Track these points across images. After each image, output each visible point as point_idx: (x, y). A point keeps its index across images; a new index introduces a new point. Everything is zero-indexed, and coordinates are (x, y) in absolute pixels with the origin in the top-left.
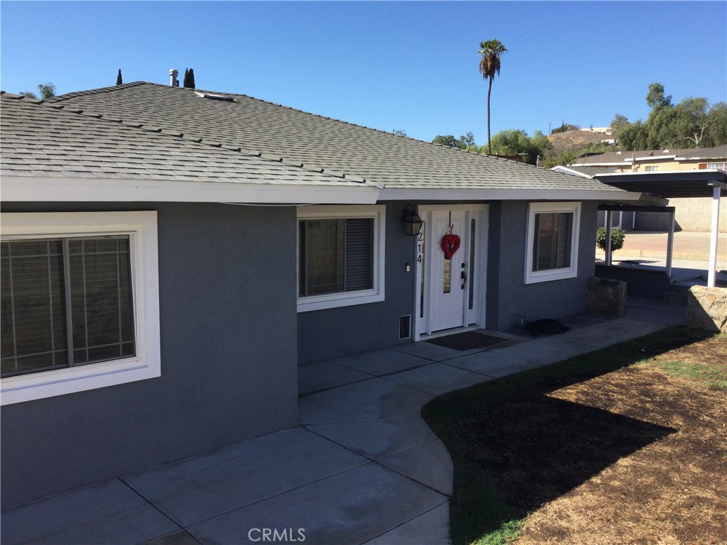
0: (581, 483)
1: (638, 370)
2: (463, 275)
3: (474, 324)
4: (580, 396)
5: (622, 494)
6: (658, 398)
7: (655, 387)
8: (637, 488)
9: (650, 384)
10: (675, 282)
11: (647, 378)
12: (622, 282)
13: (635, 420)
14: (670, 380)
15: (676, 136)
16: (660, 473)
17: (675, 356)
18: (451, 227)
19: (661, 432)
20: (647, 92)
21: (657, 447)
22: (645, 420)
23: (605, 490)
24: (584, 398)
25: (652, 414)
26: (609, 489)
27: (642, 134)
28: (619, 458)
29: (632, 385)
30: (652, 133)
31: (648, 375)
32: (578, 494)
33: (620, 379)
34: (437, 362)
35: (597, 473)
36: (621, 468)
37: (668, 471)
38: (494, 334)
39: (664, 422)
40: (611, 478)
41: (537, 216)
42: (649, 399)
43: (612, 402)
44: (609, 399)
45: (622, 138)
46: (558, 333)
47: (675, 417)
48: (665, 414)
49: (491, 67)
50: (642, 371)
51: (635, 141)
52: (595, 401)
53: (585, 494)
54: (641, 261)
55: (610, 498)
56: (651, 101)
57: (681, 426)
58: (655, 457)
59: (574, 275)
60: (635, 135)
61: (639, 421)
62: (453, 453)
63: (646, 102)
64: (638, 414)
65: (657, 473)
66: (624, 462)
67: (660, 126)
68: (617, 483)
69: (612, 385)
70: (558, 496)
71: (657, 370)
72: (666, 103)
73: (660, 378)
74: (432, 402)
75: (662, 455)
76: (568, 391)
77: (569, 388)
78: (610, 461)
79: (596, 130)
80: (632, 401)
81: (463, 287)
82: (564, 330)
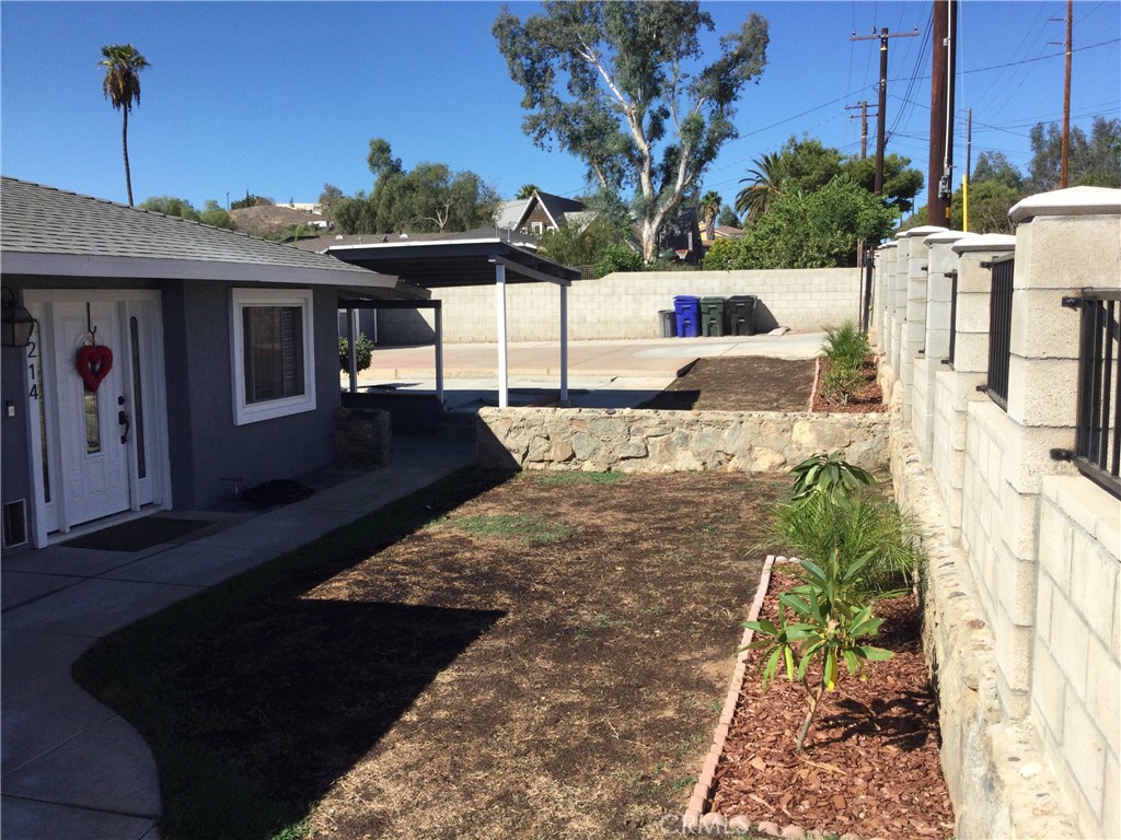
0: (387, 729)
1: (429, 536)
2: (123, 419)
3: (152, 503)
4: (355, 589)
5: (454, 729)
6: (468, 571)
7: (459, 555)
8: (475, 713)
9: (451, 554)
10: (449, 409)
11: (445, 546)
12: (383, 411)
13: (444, 610)
14: (477, 543)
15: (414, 216)
16: (500, 681)
17: (474, 509)
18: (92, 331)
19: (485, 619)
20: (367, 151)
21: (486, 643)
22: (459, 606)
23: (428, 729)
24: (360, 591)
25: (466, 596)
26: (431, 726)
27: (367, 211)
28: (436, 674)
29: (426, 558)
30: (381, 211)
31: (445, 541)
32: (387, 749)
33: (408, 553)
34: (88, 578)
35: (407, 705)
36: (444, 688)
37: (510, 676)
38: (190, 515)
39: (486, 604)
40: (432, 708)
41: (246, 311)
42: (456, 575)
43: (404, 589)
44: (399, 586)
45: (339, 216)
46: (298, 500)
47: (498, 594)
48: (483, 592)
49: (125, 90)
50: (436, 537)
51: (358, 222)
52: (379, 592)
53: (398, 744)
54: (398, 385)
55: (439, 741)
56: (375, 165)
57: (509, 605)
58: (486, 658)
59: (312, 406)
60: (357, 213)
61: (450, 609)
62: (149, 735)
63: (367, 165)
64: (446, 599)
65: (496, 681)
66: (445, 677)
67: (391, 200)
68: (442, 714)
69: (398, 563)
70: (355, 762)
71: (456, 532)
72: (396, 168)
73: (462, 541)
74: (91, 651)
75: (496, 653)
76: (334, 585)
77: (335, 581)
78: (424, 682)
79: (298, 206)
80: (432, 581)
81: (124, 440)
82: (307, 493)
